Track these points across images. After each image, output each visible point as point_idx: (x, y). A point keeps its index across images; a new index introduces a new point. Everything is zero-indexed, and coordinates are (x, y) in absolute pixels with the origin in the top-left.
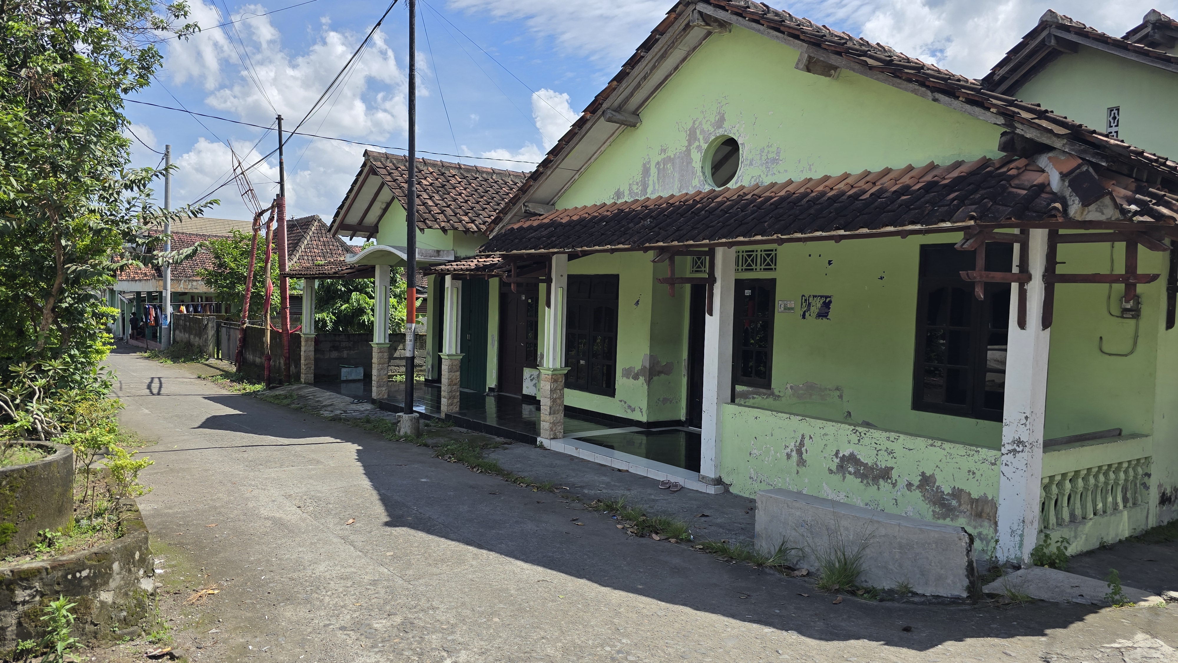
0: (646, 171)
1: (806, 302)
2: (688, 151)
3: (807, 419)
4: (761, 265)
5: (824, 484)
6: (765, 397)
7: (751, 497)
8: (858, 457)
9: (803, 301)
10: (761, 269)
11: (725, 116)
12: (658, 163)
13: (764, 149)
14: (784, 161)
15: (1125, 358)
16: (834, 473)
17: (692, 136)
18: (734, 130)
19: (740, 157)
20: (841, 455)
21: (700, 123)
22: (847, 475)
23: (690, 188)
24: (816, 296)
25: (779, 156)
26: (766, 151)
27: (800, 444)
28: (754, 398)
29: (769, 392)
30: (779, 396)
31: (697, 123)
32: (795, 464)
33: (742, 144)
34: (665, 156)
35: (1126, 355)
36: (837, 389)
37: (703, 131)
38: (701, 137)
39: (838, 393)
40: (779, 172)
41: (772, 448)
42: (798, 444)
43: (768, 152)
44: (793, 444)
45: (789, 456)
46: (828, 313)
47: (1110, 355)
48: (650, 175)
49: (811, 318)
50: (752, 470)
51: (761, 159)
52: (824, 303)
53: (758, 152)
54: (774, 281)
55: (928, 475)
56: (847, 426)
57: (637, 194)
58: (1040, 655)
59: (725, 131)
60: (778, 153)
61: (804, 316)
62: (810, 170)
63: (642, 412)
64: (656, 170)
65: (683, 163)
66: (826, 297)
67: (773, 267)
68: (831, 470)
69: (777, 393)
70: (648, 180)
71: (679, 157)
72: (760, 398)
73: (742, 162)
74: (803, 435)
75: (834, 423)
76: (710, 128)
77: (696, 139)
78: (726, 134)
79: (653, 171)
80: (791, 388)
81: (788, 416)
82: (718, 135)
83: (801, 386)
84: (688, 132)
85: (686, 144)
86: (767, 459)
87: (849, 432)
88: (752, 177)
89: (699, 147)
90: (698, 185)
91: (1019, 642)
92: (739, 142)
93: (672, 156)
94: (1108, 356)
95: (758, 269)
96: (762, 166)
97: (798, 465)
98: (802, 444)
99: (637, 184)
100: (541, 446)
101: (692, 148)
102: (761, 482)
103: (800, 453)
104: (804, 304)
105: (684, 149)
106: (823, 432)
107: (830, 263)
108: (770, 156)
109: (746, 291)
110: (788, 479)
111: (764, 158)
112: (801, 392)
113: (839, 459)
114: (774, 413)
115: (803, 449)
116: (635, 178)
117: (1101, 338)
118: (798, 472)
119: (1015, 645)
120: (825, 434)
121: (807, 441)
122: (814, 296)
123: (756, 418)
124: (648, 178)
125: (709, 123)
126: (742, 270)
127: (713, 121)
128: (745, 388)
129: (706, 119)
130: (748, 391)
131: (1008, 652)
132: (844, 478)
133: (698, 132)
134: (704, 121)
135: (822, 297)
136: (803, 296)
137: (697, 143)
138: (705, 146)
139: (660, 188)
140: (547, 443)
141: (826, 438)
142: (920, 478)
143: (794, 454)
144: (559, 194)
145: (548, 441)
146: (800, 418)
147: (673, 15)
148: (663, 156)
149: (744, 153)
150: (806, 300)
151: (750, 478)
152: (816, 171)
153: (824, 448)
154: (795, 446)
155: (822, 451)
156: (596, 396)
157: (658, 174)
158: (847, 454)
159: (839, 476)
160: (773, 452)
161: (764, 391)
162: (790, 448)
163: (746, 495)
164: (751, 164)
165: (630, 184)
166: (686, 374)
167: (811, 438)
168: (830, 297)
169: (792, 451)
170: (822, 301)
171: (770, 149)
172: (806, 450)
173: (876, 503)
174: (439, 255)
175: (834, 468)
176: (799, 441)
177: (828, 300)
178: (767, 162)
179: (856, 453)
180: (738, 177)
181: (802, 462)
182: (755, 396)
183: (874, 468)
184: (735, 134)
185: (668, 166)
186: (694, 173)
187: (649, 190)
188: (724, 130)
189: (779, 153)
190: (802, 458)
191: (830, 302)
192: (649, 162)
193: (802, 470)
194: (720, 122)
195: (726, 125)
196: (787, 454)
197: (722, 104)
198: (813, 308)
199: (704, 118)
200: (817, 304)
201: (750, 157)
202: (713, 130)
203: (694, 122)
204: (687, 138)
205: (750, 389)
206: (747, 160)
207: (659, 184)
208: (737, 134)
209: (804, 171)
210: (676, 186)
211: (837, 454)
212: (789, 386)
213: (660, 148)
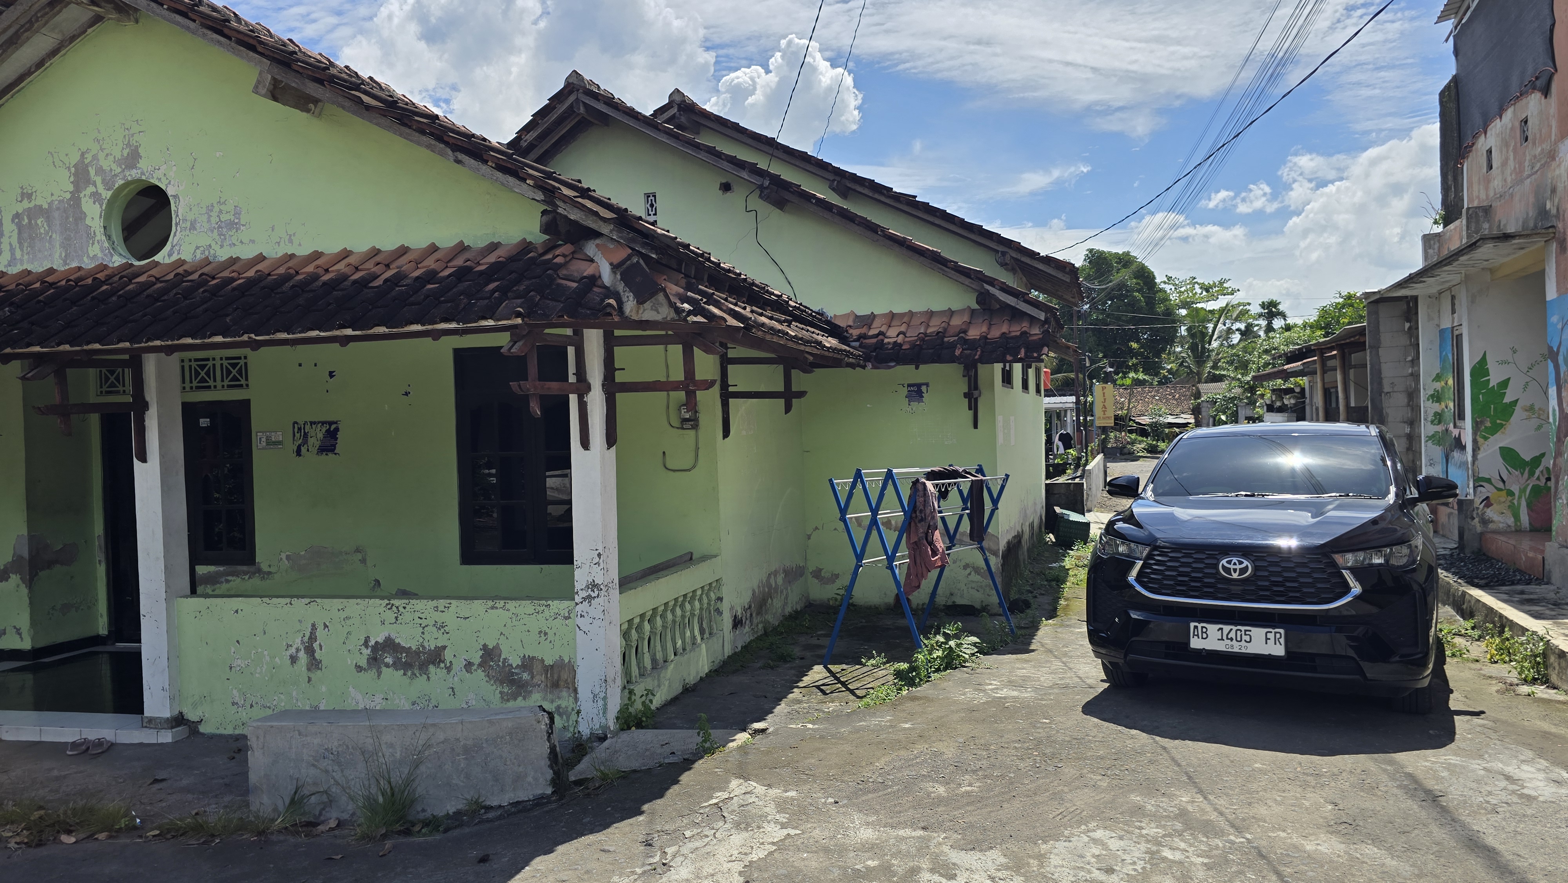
1: (301, 431)
2: (75, 200)
3: (318, 600)
4: (223, 381)
5: (351, 689)
6: (247, 577)
7: (237, 732)
8: (397, 641)
9: (296, 430)
10: (223, 386)
11: (140, 150)
12: (17, 216)
13: (212, 206)
14: (247, 226)
15: (688, 473)
16: (365, 669)
17: (81, 177)
18: (158, 174)
19: (174, 216)
20: (372, 643)
21: (95, 157)
22: (384, 669)
23: (85, 259)
24: (315, 423)
25: (239, 219)
26: (216, 209)
27: (310, 638)
28: (228, 581)
29: (252, 569)
30: (269, 573)
31: (89, 158)
32: (304, 669)
33: (175, 197)
34: (32, 205)
35: (689, 470)
36: (358, 550)
37: (100, 171)
38: (98, 180)
39: (359, 556)
40: (241, 242)
41: (266, 653)
42: (306, 639)
43: (221, 211)
44: (298, 641)
45: (294, 659)
46: (334, 446)
47: (675, 471)
49: (310, 456)
50: (235, 692)
51: (209, 221)
52: (328, 431)
53: (204, 211)
54: (246, 403)
55: (491, 647)
56: (378, 601)
58: (640, 840)
59: (143, 173)
60: (237, 214)
61: (299, 453)
62: (291, 241)
63: (20, 634)
64: (14, 227)
65: (67, 218)
66: (331, 423)
67: (243, 382)
68: (359, 667)
69: (265, 568)
71: (58, 209)
72: (239, 579)
73: (177, 224)
74: (313, 625)
75: (359, 601)
76: (114, 167)
77: (88, 182)
78: (144, 178)
79: (9, 228)
80: (288, 557)
81: (288, 600)
82: (129, 178)
83: (303, 553)
84: (73, 170)
85: (71, 188)
86: (258, 670)
87: (382, 609)
88: (198, 248)
89: (95, 196)
90: (100, 255)
91: (617, 831)
92: (170, 192)
93: (45, 206)
94: (673, 473)
95: (219, 387)
96: (212, 231)
97: (309, 669)
98: (313, 638)
101: (82, 195)
102: (252, 706)
103: (310, 650)
104: (298, 435)
105: (68, 196)
106: (343, 615)
107: (331, 375)
108: (224, 218)
109: (201, 420)
110: (294, 693)
111: (214, 219)
112: (303, 561)
113: (370, 649)
114: (265, 599)
115: (316, 645)
117: (663, 453)
118: (310, 680)
119: (612, 836)
120: (348, 618)
121: (320, 633)
122: (312, 423)
123: (237, 612)
125: (111, 158)
126: (191, 388)
127: (119, 156)
128: (212, 569)
129: (106, 152)
130: (217, 573)
131: (606, 848)
132: (379, 674)
133: (92, 172)
134: (101, 156)
135: (323, 423)
136: (295, 423)
137: (91, 189)
138: (107, 195)
139: (26, 257)
141: (348, 622)
142: (481, 653)
143: (302, 655)
146: (307, 600)
148: (26, 204)
149: (180, 210)
150: (300, 429)
151: (233, 704)
152: (300, 245)
153: (347, 638)
154: (303, 642)
155: (344, 643)
157: (20, 233)
158: (380, 639)
159: (373, 673)
160: (268, 658)
161: (245, 568)
162: (295, 646)
163: (229, 731)
164: (193, 227)
166: (103, 559)
167: (326, 626)
168: (336, 423)
169: (298, 650)
170: (324, 430)
171: (222, 207)
172: (321, 646)
173: (427, 698)
175: (363, 663)
176: (308, 635)
177: (333, 427)
178: (220, 227)
179: (393, 636)
180: (173, 246)
181: (314, 664)
182: (230, 578)
183: (420, 652)
184: (160, 180)
185: (39, 222)
186: (90, 236)
187: (3, 260)
188: (139, 171)
189: (240, 214)
190: (314, 658)
191: (337, 429)
193: (316, 675)
194: (132, 158)
195: (143, 164)
196: (291, 657)
197: (132, 132)
198: (311, 441)
199: (102, 150)
200: (317, 435)
201: (190, 217)
202: (119, 170)
203: (83, 154)
204: (72, 179)
205: (222, 569)
206: (185, 220)
207: (22, 249)
208: (164, 179)
209: (282, 244)
210: (57, 255)
211: (366, 644)
212: (283, 556)
213: (20, 191)
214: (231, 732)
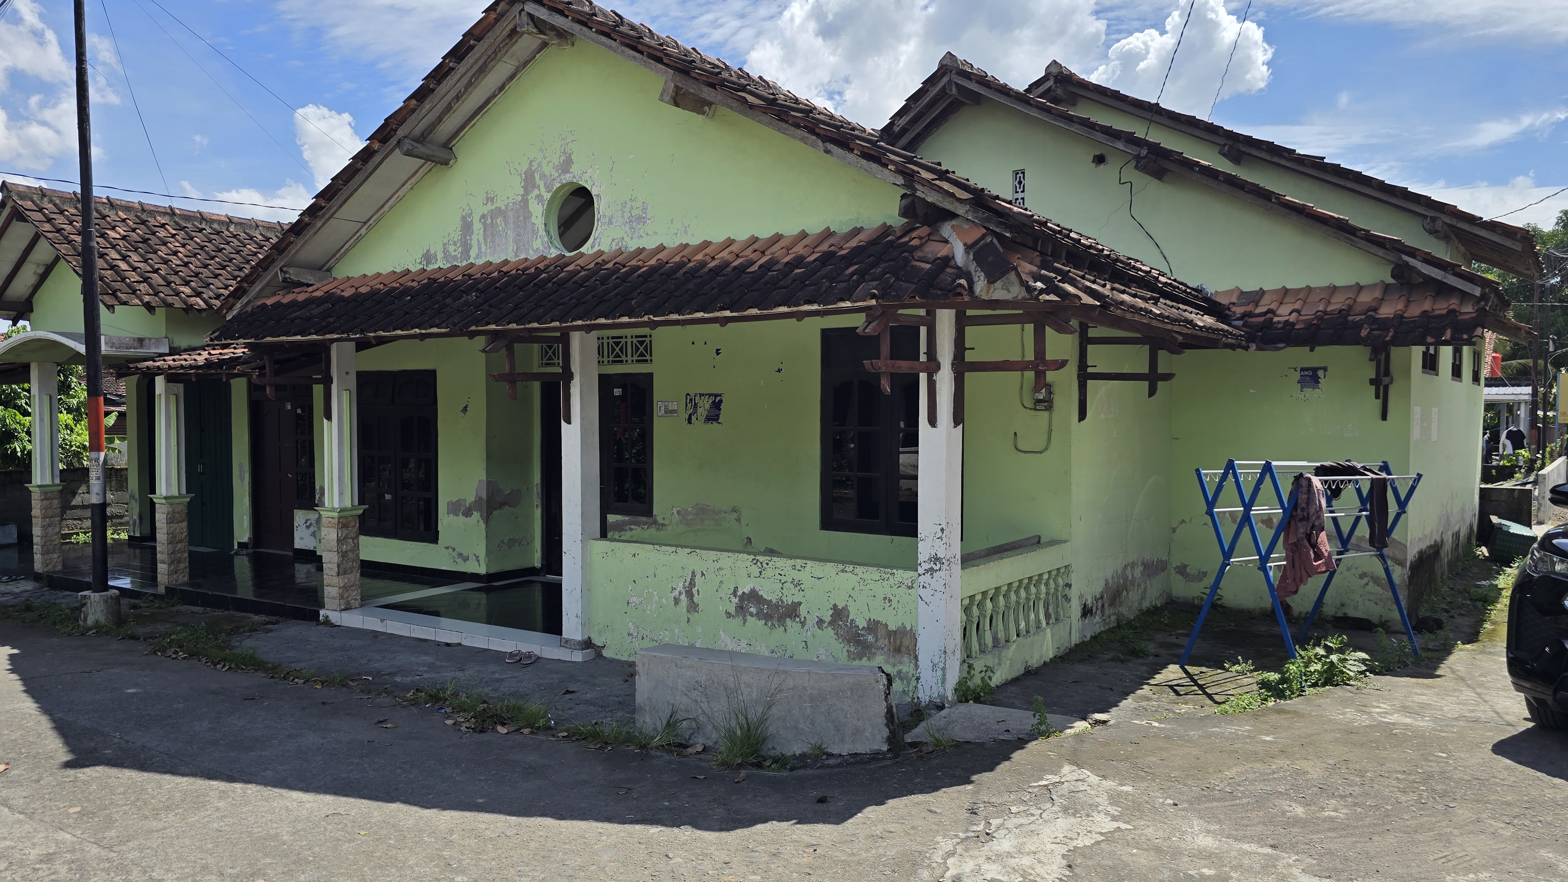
0: (467, 227)
1: (692, 402)
2: (525, 201)
3: (698, 551)
4: (632, 356)
5: (721, 632)
6: (646, 527)
7: (631, 659)
8: (760, 593)
9: (688, 401)
10: (633, 361)
11: (573, 157)
12: (483, 216)
13: (626, 203)
14: (652, 219)
15: (1039, 455)
16: (733, 616)
17: (529, 182)
18: (586, 177)
19: (596, 213)
20: (740, 593)
21: (539, 165)
22: (749, 617)
23: (530, 251)
24: (703, 395)
25: (646, 213)
26: (629, 206)
27: (690, 583)
28: (631, 530)
29: (650, 520)
30: (663, 525)
31: (535, 164)
32: (685, 610)
33: (597, 196)
34: (493, 207)
35: (1041, 452)
36: (734, 510)
37: (543, 176)
38: (542, 184)
39: (735, 515)
40: (647, 234)
41: (655, 593)
42: (687, 584)
43: (632, 208)
44: (681, 585)
45: (677, 601)
46: (718, 416)
47: (1025, 452)
48: (473, 232)
49: (699, 423)
50: (630, 624)
51: (623, 216)
52: (713, 402)
53: (619, 207)
54: (650, 375)
55: (840, 607)
56: (746, 556)
57: (455, 257)
58: (966, 807)
59: (574, 177)
60: (644, 210)
61: (690, 421)
62: (686, 232)
63: (478, 561)
64: (481, 226)
65: (519, 217)
66: (716, 396)
67: (648, 357)
68: (729, 613)
69: (660, 521)
70: (471, 240)
71: (512, 209)
72: (639, 529)
73: (598, 220)
74: (693, 573)
75: (730, 554)
76: (553, 172)
77: (535, 186)
78: (575, 181)
79: (477, 226)
80: (678, 512)
81: (674, 549)
82: (564, 182)
83: (690, 509)
84: (523, 176)
85: (522, 192)
86: (649, 608)
87: (748, 564)
88: (613, 240)
89: (539, 197)
90: (541, 248)
91: (945, 795)
92: (594, 192)
93: (503, 208)
94: (1023, 454)
95: (630, 362)
96: (625, 225)
97: (688, 611)
98: (692, 584)
99: (455, 244)
100: (327, 622)
101: (529, 197)
102: (643, 638)
103: (690, 595)
104: (689, 405)
105: (519, 198)
106: (717, 565)
107: (718, 352)
108: (635, 213)
109: (615, 390)
110: (676, 631)
111: (627, 215)
112: (690, 517)
113: (738, 599)
114: (656, 547)
115: (694, 591)
116: (451, 236)
117: (1015, 433)
118: (688, 621)
119: (940, 799)
120: (720, 569)
121: (698, 579)
122: (701, 395)
123: (634, 555)
124: (470, 236)
125: (551, 165)
126: (608, 362)
127: (557, 163)
128: (619, 517)
129: (547, 160)
130: (623, 521)
131: (933, 809)
132: (745, 621)
133: (537, 177)
134: (544, 163)
135: (710, 395)
136: (688, 394)
137: (536, 192)
138: (547, 196)
139: (489, 250)
140: (335, 617)
141: (722, 573)
142: (831, 612)
143: (683, 597)
144: (338, 256)
145: (337, 614)
146: (689, 550)
147: (493, 16)
148: (490, 207)
149: (601, 207)
150: (691, 400)
151: (629, 634)
152: (693, 235)
153: (719, 586)
154: (684, 587)
155: (717, 591)
156: (409, 543)
157: (485, 231)
158: (747, 590)
159: (739, 620)
160: (657, 598)
161: (644, 519)
162: (678, 590)
163: (625, 658)
164: (610, 222)
165: (444, 244)
166: (540, 504)
167: (703, 574)
168: (720, 395)
169: (680, 593)
170: (710, 401)
171: (634, 204)
172: (698, 592)
173: (784, 648)
174: (142, 346)
175: (732, 610)
176: (688, 580)
177: (718, 399)
178: (631, 221)
179: (757, 589)
180: (595, 239)
181: (693, 607)
182: (633, 527)
183: (779, 606)
184: (586, 181)
185: (498, 221)
186: (535, 232)
187: (473, 253)
188: (571, 175)
189: (646, 209)
190: (693, 602)
191: (721, 401)
192: (471, 214)
193: (694, 617)
194: (567, 165)
195: (575, 169)
196: (675, 599)
197: (567, 141)
198: (700, 411)
199: (545, 158)
200: (705, 405)
201: (609, 213)
202: (557, 175)
203: (531, 163)
204: (523, 184)
205: (627, 518)
206: (605, 216)
207: (486, 245)
208: (589, 181)
209: (679, 235)
210: (511, 249)
211: (735, 593)
212: (675, 511)
213: (485, 195)
214: (626, 659)
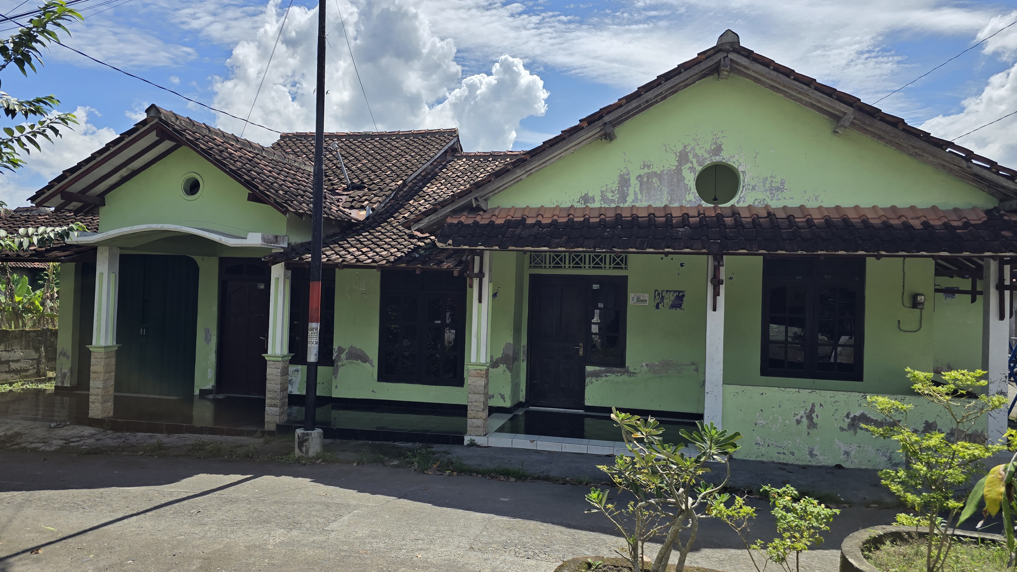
0: (624, 181)
1: (659, 296)
2: (679, 170)
3: (817, 391)
4: (610, 264)
5: (836, 440)
6: (619, 374)
7: (758, 459)
8: (868, 416)
9: (656, 294)
10: (610, 268)
11: (722, 146)
12: (640, 176)
13: (767, 178)
14: (789, 190)
15: (914, 333)
16: (846, 430)
17: (683, 158)
18: (734, 159)
19: (742, 183)
20: (852, 416)
21: (693, 149)
22: (859, 430)
23: (684, 201)
24: (669, 291)
25: (784, 186)
26: (769, 180)
27: (810, 411)
28: (606, 376)
29: (623, 370)
30: (634, 373)
31: (689, 149)
32: (805, 427)
33: (743, 172)
34: (650, 171)
36: (693, 364)
37: (696, 156)
38: (694, 161)
39: (694, 367)
40: (784, 198)
41: (780, 417)
42: (808, 411)
43: (772, 181)
44: (802, 412)
45: (798, 422)
46: (681, 305)
47: (905, 331)
48: (630, 186)
49: (665, 309)
50: (758, 437)
51: (764, 186)
52: (677, 296)
53: (761, 180)
54: (626, 277)
55: (930, 422)
56: (857, 394)
57: (613, 201)
59: (723, 159)
60: (783, 183)
61: (657, 307)
62: (816, 199)
63: (504, 399)
64: (637, 182)
65: (672, 179)
66: (679, 292)
67: (623, 266)
68: (842, 428)
69: (631, 370)
70: (628, 190)
71: (667, 174)
72: (614, 375)
73: (743, 187)
74: (813, 405)
75: (844, 393)
76: (705, 154)
77: (687, 161)
78: (724, 161)
79: (634, 181)
80: (647, 365)
81: (797, 390)
82: (714, 161)
83: (657, 363)
84: (678, 154)
85: (676, 164)
86: (774, 426)
87: (859, 398)
88: (756, 200)
89: (692, 169)
90: (694, 200)
92: (741, 169)
93: (659, 172)
94: (903, 333)
96: (766, 192)
97: (808, 428)
98: (812, 411)
99: (613, 192)
100: (472, 444)
101: (683, 168)
102: (768, 446)
103: (810, 417)
104: (657, 297)
105: (674, 168)
106: (833, 400)
107: (682, 265)
108: (773, 185)
109: (594, 285)
110: (798, 440)
111: (768, 185)
112: (657, 368)
113: (849, 420)
114: (781, 389)
115: (814, 415)
116: (609, 187)
117: (899, 321)
118: (809, 434)
120: (836, 402)
121: (817, 408)
122: (667, 291)
123: (762, 394)
124: (627, 188)
125: (703, 150)
126: (589, 267)
127: (708, 148)
128: (597, 368)
129: (700, 146)
130: (600, 371)
132: (856, 433)
133: (691, 156)
134: (697, 148)
135: (674, 292)
136: (656, 290)
137: (689, 165)
138: (699, 169)
139: (644, 198)
140: (481, 441)
141: (836, 404)
142: (924, 425)
143: (804, 420)
144: (496, 191)
146: (810, 391)
147: (703, 57)
148: (646, 170)
149: (746, 179)
150: (659, 294)
151: (756, 444)
152: (822, 202)
153: (835, 412)
154: (805, 413)
155: (833, 415)
156: (433, 387)
157: (641, 185)
158: (858, 414)
159: (852, 432)
160: (781, 421)
161: (618, 369)
162: (800, 415)
163: (753, 458)
164: (754, 188)
165: (602, 192)
166: (526, 359)
167: (821, 405)
168: (683, 292)
169: (802, 417)
170: (675, 295)
171: (773, 179)
172: (817, 416)
173: (887, 447)
174: (276, 242)
175: (845, 426)
176: (809, 409)
177: (681, 294)
178: (771, 189)
179: (866, 413)
180: (740, 198)
181: (812, 425)
182: (608, 374)
183: (883, 423)
184: (734, 163)
185: (654, 180)
186: (687, 189)
187: (630, 199)
188: (721, 158)
190: (813, 422)
191: (683, 296)
192: (629, 174)
193: (813, 431)
194: (718, 150)
195: (723, 154)
196: (797, 420)
197: (718, 136)
198: (666, 301)
199: (698, 145)
200: (670, 298)
201: (752, 183)
202: (708, 156)
203: (685, 147)
204: (677, 159)
205: (603, 369)
206: (749, 185)
207: (642, 194)
208: (737, 163)
209: (811, 201)
210: (665, 198)
211: (848, 416)
212: (644, 364)
213: (643, 163)
